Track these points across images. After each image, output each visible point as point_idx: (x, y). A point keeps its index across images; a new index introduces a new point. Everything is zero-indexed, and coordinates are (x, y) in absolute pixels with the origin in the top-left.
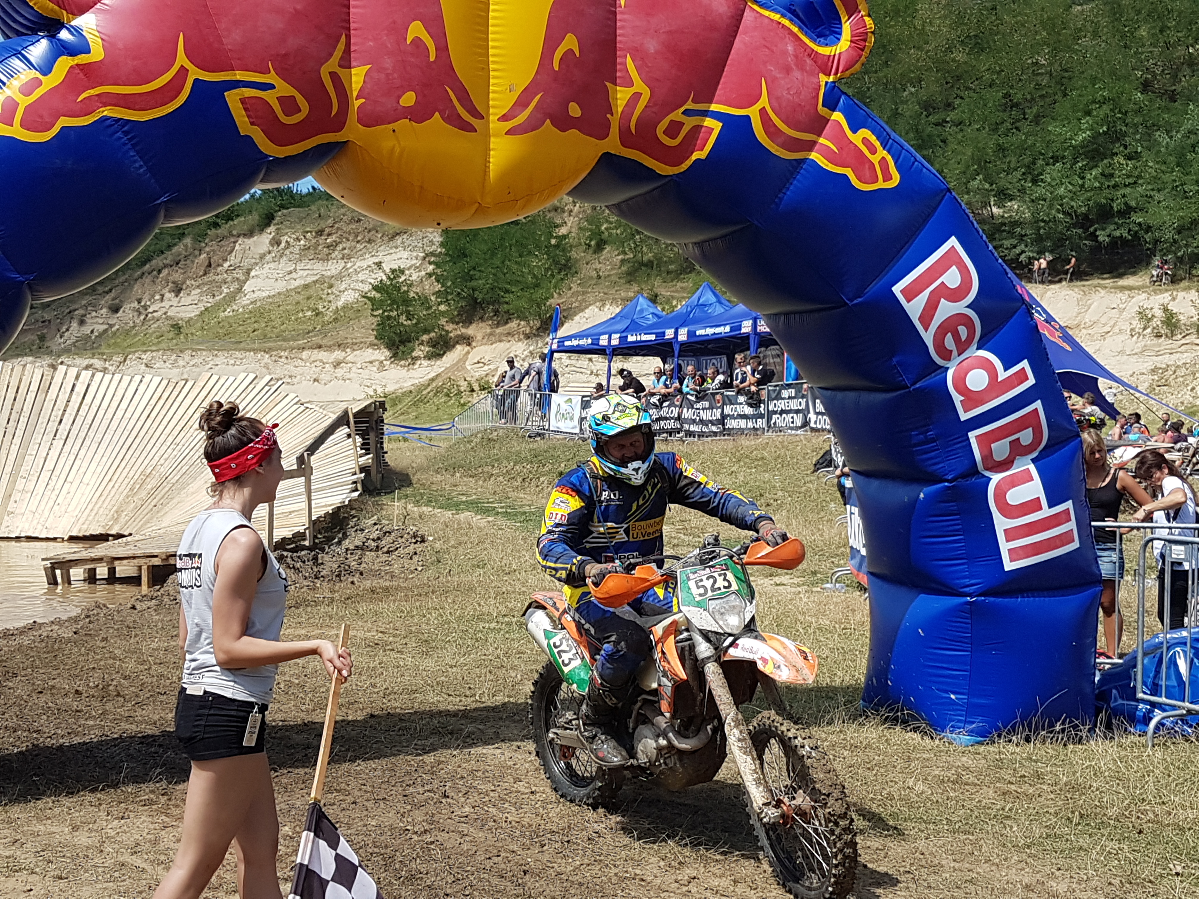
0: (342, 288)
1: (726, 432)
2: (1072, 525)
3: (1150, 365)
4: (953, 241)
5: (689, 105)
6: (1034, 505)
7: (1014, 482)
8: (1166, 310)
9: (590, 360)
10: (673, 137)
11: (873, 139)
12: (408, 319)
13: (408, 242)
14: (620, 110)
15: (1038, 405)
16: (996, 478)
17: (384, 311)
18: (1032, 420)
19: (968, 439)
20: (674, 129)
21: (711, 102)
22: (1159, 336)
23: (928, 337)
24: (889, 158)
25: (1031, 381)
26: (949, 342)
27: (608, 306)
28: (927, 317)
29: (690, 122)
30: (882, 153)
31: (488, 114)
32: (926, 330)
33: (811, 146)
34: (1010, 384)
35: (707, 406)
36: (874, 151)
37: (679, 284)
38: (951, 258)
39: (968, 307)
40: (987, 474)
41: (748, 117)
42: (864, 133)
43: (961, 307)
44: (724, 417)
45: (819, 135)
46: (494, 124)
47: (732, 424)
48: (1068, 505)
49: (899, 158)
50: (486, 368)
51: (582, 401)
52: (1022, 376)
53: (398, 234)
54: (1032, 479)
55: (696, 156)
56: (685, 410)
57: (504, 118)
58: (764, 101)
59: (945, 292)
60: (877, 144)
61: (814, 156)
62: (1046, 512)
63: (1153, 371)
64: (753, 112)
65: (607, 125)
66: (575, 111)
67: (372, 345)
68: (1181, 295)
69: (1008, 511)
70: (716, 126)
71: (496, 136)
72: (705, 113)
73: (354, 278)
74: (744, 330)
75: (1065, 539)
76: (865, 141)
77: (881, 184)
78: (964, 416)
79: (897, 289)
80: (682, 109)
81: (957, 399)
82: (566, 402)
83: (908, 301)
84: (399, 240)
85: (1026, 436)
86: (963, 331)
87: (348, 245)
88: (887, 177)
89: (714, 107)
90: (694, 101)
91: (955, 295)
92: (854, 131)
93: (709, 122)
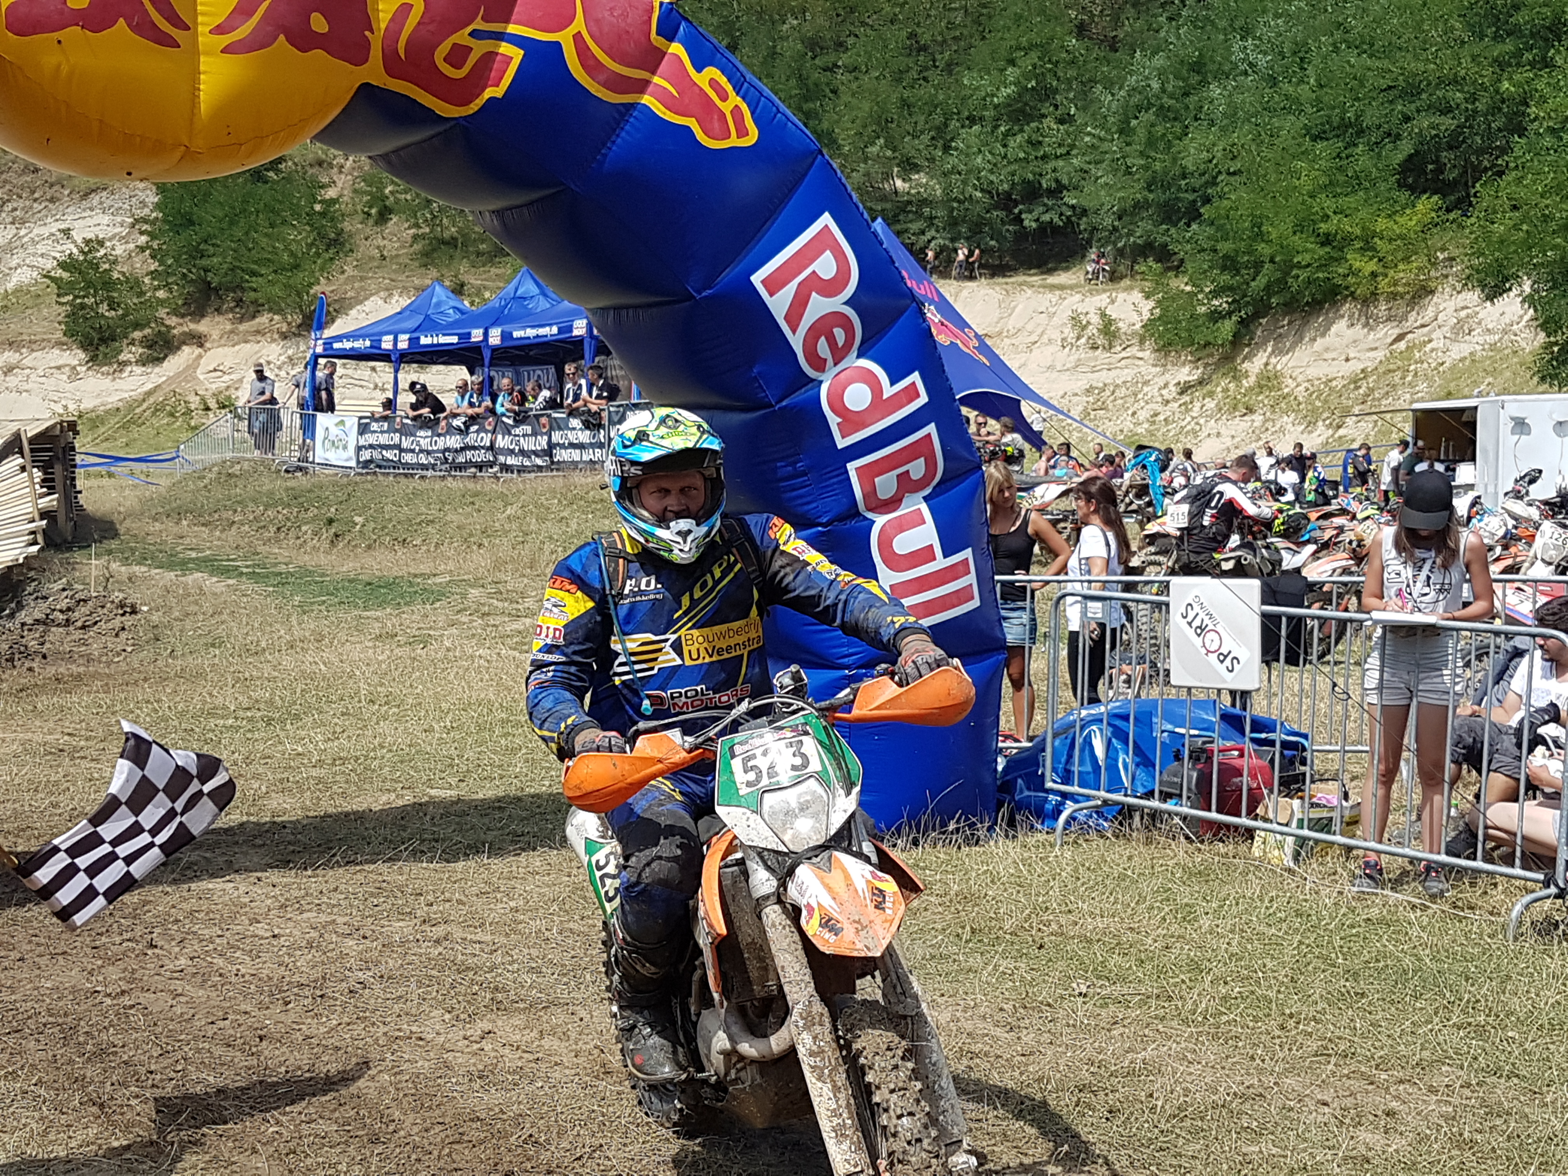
0: (13, 264)
1: (557, 466)
2: (971, 579)
3: (1082, 384)
4: (826, 219)
5: (479, 24)
6: (925, 555)
7: (902, 526)
8: (1103, 315)
9: (373, 369)
10: (458, 66)
11: (723, 80)
12: (111, 308)
13: (109, 202)
14: (383, 26)
15: (931, 429)
16: (880, 520)
17: (76, 297)
18: (923, 448)
19: (847, 472)
20: (458, 55)
21: (507, 21)
22: (1095, 348)
23: (796, 342)
24: (744, 107)
25: (923, 399)
26: (823, 348)
27: (397, 297)
28: (794, 315)
29: (479, 48)
30: (735, 100)
31: (196, 23)
32: (794, 332)
33: (642, 86)
34: (897, 401)
35: (529, 432)
36: (724, 97)
37: (493, 270)
38: (823, 241)
39: (846, 303)
40: (870, 515)
41: (558, 45)
42: (712, 72)
43: (837, 304)
44: (551, 446)
45: (654, 73)
46: (204, 37)
47: (562, 455)
48: (968, 553)
49: (756, 107)
50: (226, 378)
51: (359, 424)
52: (911, 393)
53: (93, 191)
54: (924, 522)
55: (489, 93)
56: (500, 437)
57: (219, 30)
58: (579, 24)
59: (816, 283)
60: (729, 88)
61: (647, 100)
62: (941, 563)
63: (1089, 391)
64: (565, 38)
65: (366, 45)
66: (319, 24)
67: (59, 344)
68: (1122, 296)
69: (896, 562)
70: (517, 54)
71: (207, 54)
72: (501, 36)
73: (31, 250)
74: (576, 333)
75: (963, 596)
76: (713, 83)
77: (734, 141)
78: (841, 443)
79: (757, 279)
80: (469, 29)
81: (833, 420)
82: (336, 425)
83: (771, 295)
84: (95, 199)
85: (917, 469)
86: (839, 334)
87: (20, 204)
88: (742, 132)
89: (512, 29)
90: (485, 19)
91: (830, 288)
92: (699, 70)
93: (505, 48)
